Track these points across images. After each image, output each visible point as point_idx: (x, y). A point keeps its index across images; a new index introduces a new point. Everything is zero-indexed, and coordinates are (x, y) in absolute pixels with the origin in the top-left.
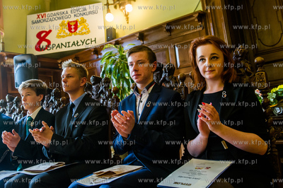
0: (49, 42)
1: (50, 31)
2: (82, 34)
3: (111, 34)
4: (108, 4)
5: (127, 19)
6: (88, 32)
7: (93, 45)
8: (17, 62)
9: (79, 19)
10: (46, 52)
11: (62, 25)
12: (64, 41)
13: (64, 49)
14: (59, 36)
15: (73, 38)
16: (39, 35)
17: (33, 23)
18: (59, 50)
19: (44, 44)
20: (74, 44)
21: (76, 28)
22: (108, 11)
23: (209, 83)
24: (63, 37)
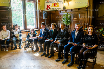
0: (50, 8)
1: (50, 5)
2: (57, 7)
3: (64, 8)
4: (65, 1)
5: (69, 5)
6: (59, 6)
7: (60, 10)
8: (44, 13)
9: (57, 3)
10: (49, 10)
11: (53, 4)
12: (53, 8)
13: (53, 10)
14: (52, 7)
15: (55, 7)
16: (47, 6)
17: (46, 3)
18: (52, 10)
19: (48, 8)
20: (55, 9)
21: (56, 5)
22: (65, 2)
23: (89, 33)
24: (53, 7)
